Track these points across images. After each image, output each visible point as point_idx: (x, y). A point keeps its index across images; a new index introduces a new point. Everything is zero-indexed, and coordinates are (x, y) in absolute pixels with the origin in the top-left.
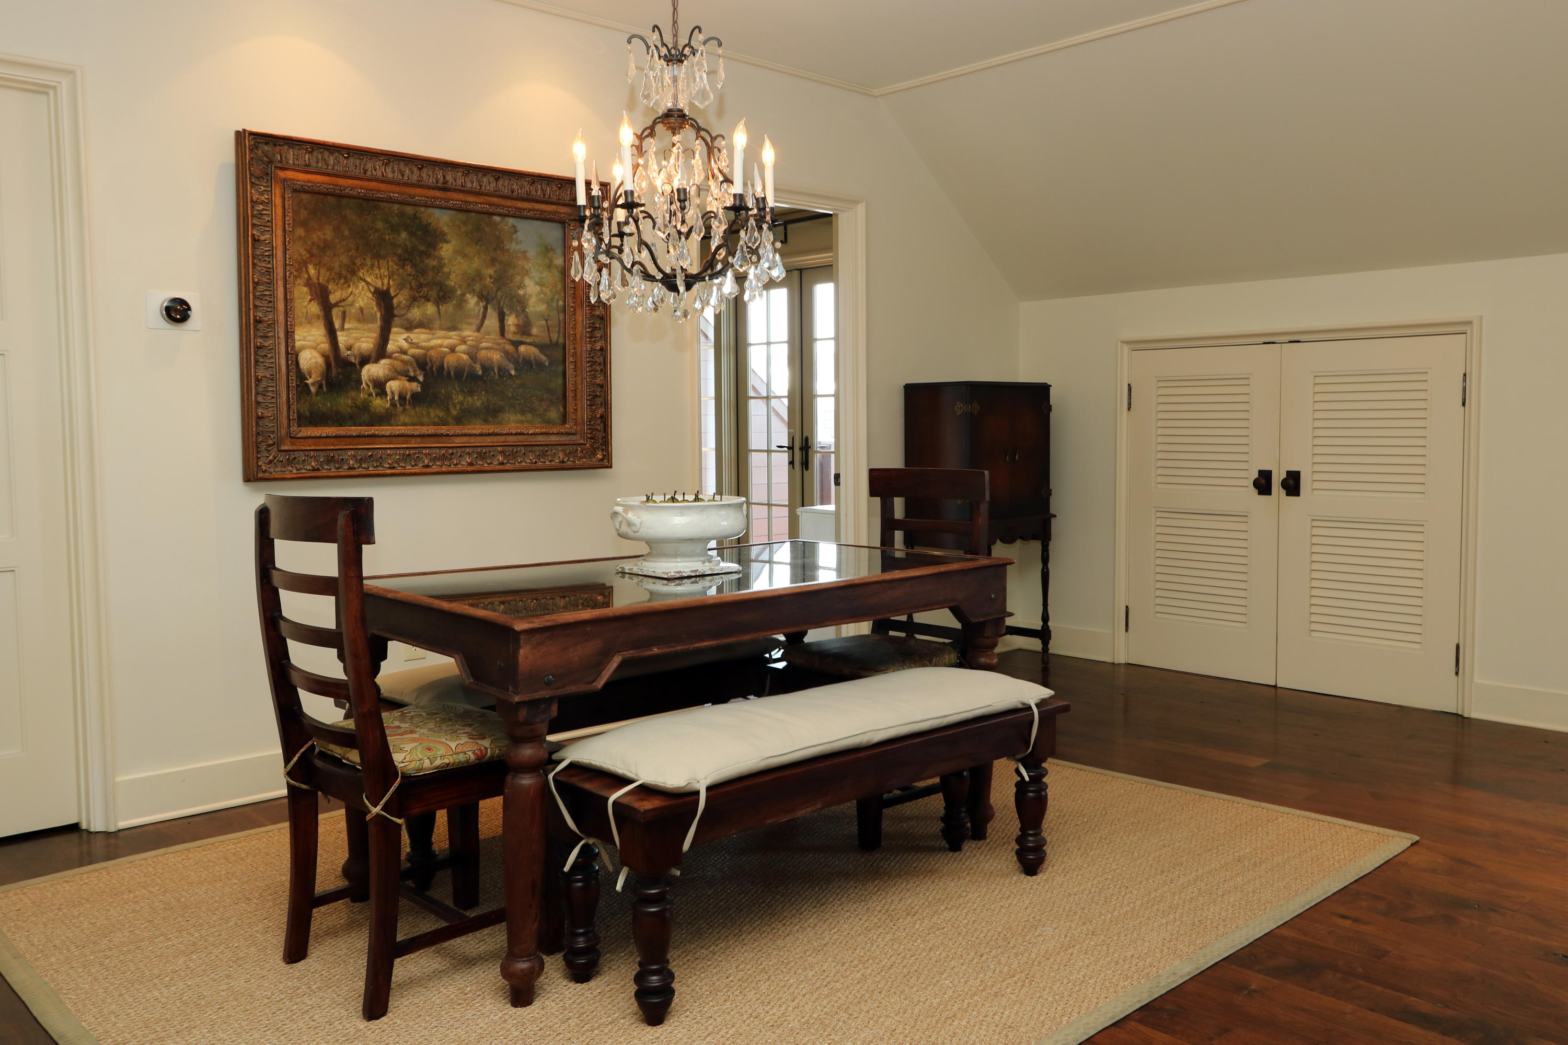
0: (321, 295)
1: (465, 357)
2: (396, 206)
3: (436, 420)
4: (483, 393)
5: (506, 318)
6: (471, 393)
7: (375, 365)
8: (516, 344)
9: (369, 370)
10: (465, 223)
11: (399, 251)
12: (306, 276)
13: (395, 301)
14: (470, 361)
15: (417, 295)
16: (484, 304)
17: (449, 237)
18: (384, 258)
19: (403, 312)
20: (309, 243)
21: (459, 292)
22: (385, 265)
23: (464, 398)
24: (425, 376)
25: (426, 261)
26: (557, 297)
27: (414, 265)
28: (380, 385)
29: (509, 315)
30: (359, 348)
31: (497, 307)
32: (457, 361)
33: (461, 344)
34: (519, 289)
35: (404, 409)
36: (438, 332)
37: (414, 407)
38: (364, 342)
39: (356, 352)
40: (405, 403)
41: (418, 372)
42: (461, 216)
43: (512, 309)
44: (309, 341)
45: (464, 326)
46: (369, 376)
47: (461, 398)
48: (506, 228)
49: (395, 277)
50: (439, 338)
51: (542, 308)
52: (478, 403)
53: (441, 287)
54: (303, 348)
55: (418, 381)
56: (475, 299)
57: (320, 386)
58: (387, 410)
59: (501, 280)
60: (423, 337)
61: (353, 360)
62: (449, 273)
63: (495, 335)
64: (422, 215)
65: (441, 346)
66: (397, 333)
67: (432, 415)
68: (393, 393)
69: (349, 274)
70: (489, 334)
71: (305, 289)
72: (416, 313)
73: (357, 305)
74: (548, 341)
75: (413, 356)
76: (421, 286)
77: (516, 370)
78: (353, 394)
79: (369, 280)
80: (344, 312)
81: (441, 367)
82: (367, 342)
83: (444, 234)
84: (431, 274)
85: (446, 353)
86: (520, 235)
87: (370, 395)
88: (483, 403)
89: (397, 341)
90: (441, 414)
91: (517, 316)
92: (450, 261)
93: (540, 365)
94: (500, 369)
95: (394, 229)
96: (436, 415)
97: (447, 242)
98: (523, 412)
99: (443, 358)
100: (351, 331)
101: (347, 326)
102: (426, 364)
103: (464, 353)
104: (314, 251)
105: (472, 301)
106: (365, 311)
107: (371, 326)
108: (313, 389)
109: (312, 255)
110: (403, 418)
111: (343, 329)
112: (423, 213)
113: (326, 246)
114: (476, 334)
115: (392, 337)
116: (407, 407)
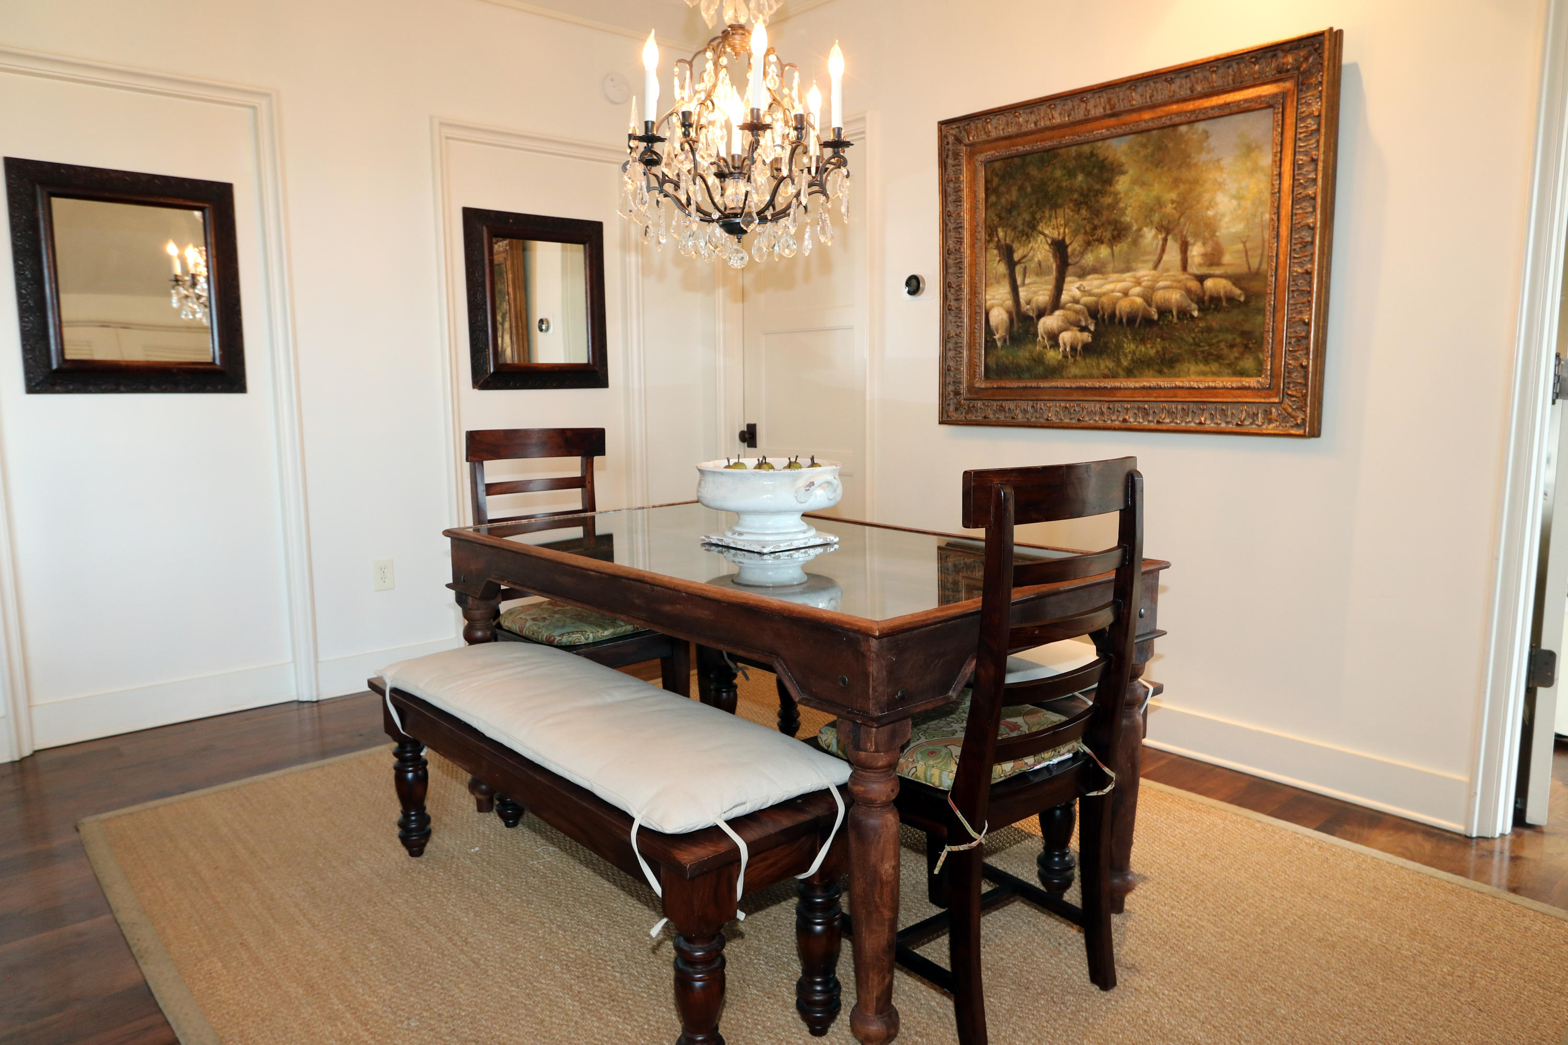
0: (1007, 254)
1: (1139, 300)
2: (1074, 149)
3: (1106, 371)
4: (1159, 340)
5: (1190, 248)
6: (1143, 341)
7: (1050, 317)
8: (1201, 279)
9: (1044, 323)
10: (1144, 146)
11: (1076, 196)
12: (996, 239)
13: (1070, 250)
14: (1145, 304)
15: (1091, 238)
16: (1163, 235)
17: (1126, 167)
18: (1060, 206)
19: (1077, 260)
20: (999, 208)
21: (1135, 228)
22: (1062, 214)
23: (1137, 347)
24: (1096, 324)
25: (1102, 200)
26: (1260, 210)
27: (1089, 208)
28: (1053, 337)
29: (1194, 244)
30: (1037, 302)
31: (1179, 237)
32: (1130, 307)
33: (1135, 286)
34: (1208, 209)
35: (1075, 360)
36: (1111, 275)
37: (1084, 358)
38: (1041, 295)
39: (1034, 305)
40: (1076, 354)
41: (1090, 321)
42: (1142, 139)
43: (1196, 235)
44: (997, 299)
45: (1140, 265)
46: (1044, 329)
47: (1133, 346)
48: (1195, 137)
49: (1071, 224)
50: (1112, 282)
51: (1239, 227)
52: (1152, 352)
53: (1116, 226)
54: (992, 307)
55: (1089, 331)
56: (1154, 231)
57: (1005, 341)
58: (1059, 361)
59: (1183, 205)
60: (1096, 283)
61: (1031, 314)
62: (1126, 208)
63: (1176, 272)
64: (1099, 151)
65: (1113, 291)
66: (1070, 282)
67: (1102, 367)
68: (1065, 344)
69: (1030, 230)
70: (1167, 270)
71: (995, 252)
72: (1089, 259)
73: (1036, 259)
74: (1245, 269)
75: (1085, 305)
76: (1095, 228)
77: (1199, 310)
78: (1030, 347)
79: (1047, 232)
80: (1025, 269)
81: (1113, 315)
82: (1043, 295)
83: (1121, 165)
84: (1105, 213)
85: (1118, 299)
86: (1212, 142)
87: (1045, 347)
88: (1157, 352)
89: (1070, 291)
90: (1111, 365)
91: (1204, 244)
92: (1126, 194)
93: (1231, 299)
94: (1179, 312)
95: (1071, 174)
96: (1106, 367)
97: (1123, 173)
98: (1206, 361)
99: (1114, 304)
100: (1031, 286)
101: (1027, 281)
102: (1098, 312)
103: (1138, 295)
104: (1003, 215)
105: (1150, 235)
106: (1043, 264)
107: (1047, 278)
108: (999, 344)
109: (1001, 218)
110: (1074, 370)
111: (1023, 284)
112: (1100, 148)
113: (1012, 207)
114: (1153, 272)
115: (1066, 287)
116: (1078, 358)
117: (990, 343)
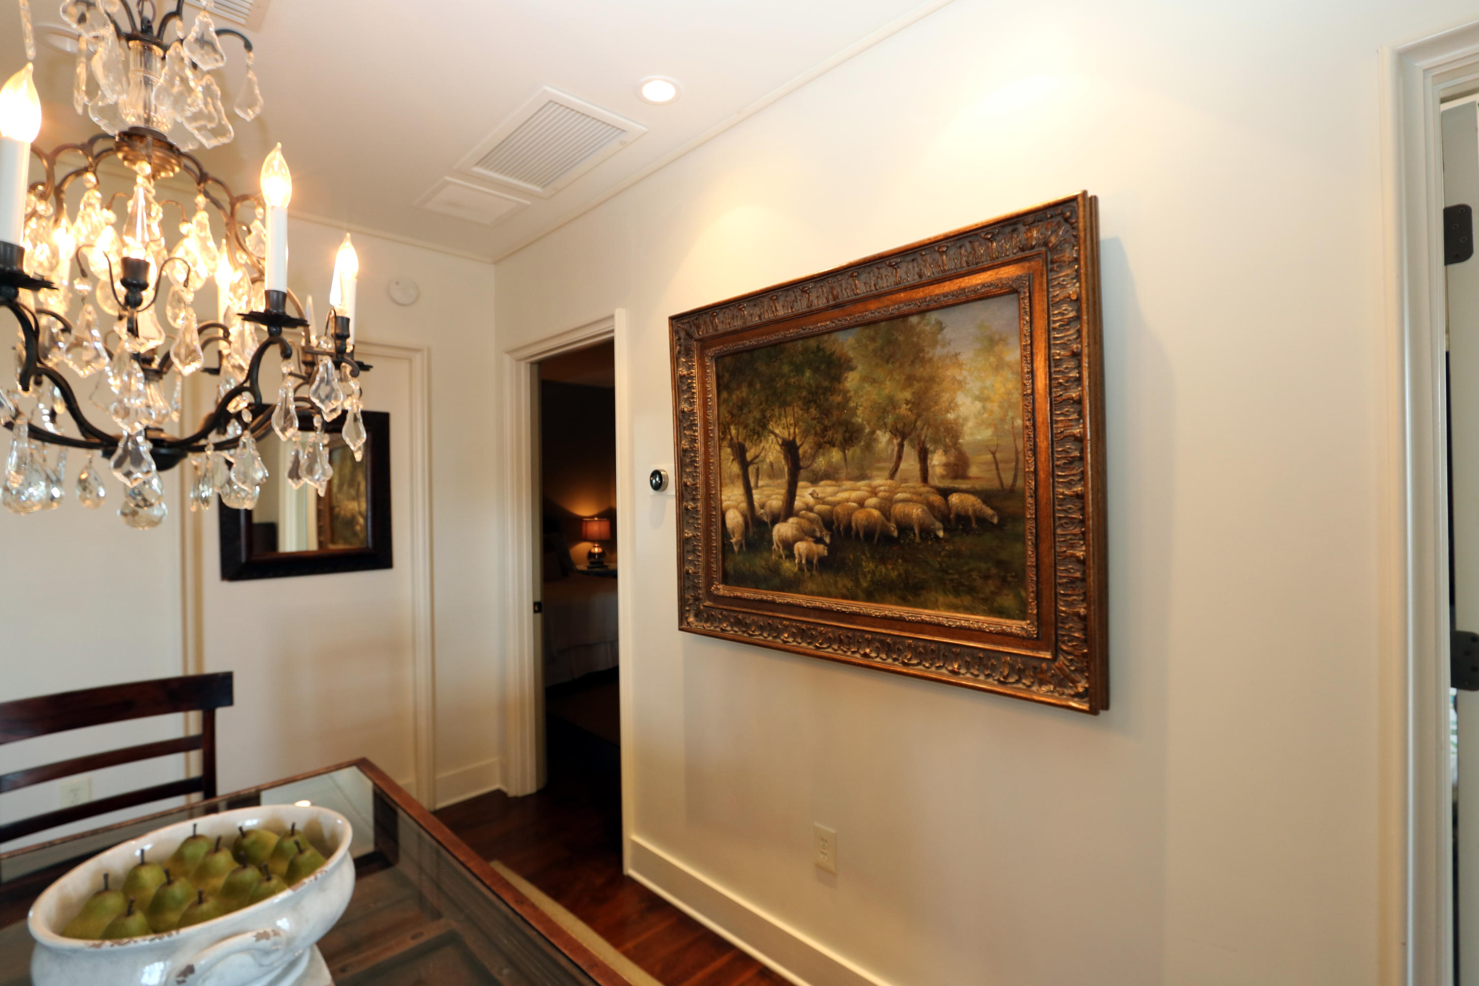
0: (740, 452)
1: (876, 513)
2: (800, 344)
3: (844, 591)
4: (900, 561)
5: (929, 456)
6: (883, 560)
7: (784, 524)
8: (945, 493)
9: (779, 530)
10: (873, 339)
11: (804, 393)
12: (729, 437)
13: (801, 451)
14: (883, 518)
15: (822, 440)
16: (899, 440)
17: (854, 362)
18: (789, 404)
19: (809, 463)
20: (731, 404)
21: (867, 430)
22: (791, 412)
23: (876, 567)
24: (832, 537)
25: (831, 398)
26: (1011, 414)
27: (818, 406)
28: (788, 545)
29: (934, 452)
30: (771, 506)
31: (916, 442)
32: (867, 519)
33: (871, 497)
34: (948, 412)
35: (812, 575)
36: (845, 482)
37: (821, 574)
38: (774, 499)
39: (768, 509)
40: (812, 567)
41: (825, 533)
42: (869, 331)
43: (936, 441)
44: (733, 500)
45: (875, 473)
46: (779, 536)
47: (872, 566)
48: (928, 328)
49: (801, 424)
50: (846, 490)
51: (986, 434)
52: (894, 574)
53: (847, 427)
54: (728, 508)
55: (824, 543)
56: (888, 436)
57: (741, 546)
58: (796, 574)
59: (919, 404)
60: (830, 490)
61: (765, 519)
62: (856, 408)
63: (915, 483)
64: (825, 345)
65: (847, 500)
66: (803, 487)
67: (840, 585)
68: (800, 555)
69: (760, 430)
70: (905, 480)
71: (729, 450)
72: (821, 463)
73: (768, 460)
74: (996, 484)
75: (819, 514)
76: (825, 429)
77: (945, 530)
78: (766, 555)
79: (777, 431)
80: (758, 469)
81: (849, 527)
82: (776, 499)
83: (849, 360)
84: (836, 413)
85: (854, 509)
86: (948, 333)
87: (780, 557)
88: (899, 575)
89: (803, 497)
90: (850, 585)
91: (946, 452)
92: (856, 392)
93: (982, 520)
94: (921, 531)
95: (798, 370)
96: (845, 586)
97: (852, 369)
98: (957, 593)
99: (850, 515)
100: (764, 489)
101: (760, 483)
102: (832, 523)
103: (875, 507)
104: (735, 412)
105: (883, 438)
106: (775, 466)
107: (779, 481)
108: (736, 548)
109: (733, 415)
110: (811, 586)
111: (757, 487)
112: (826, 341)
113: (743, 404)
114: (889, 482)
115: (798, 492)
116: (814, 573)
117: (726, 547)
